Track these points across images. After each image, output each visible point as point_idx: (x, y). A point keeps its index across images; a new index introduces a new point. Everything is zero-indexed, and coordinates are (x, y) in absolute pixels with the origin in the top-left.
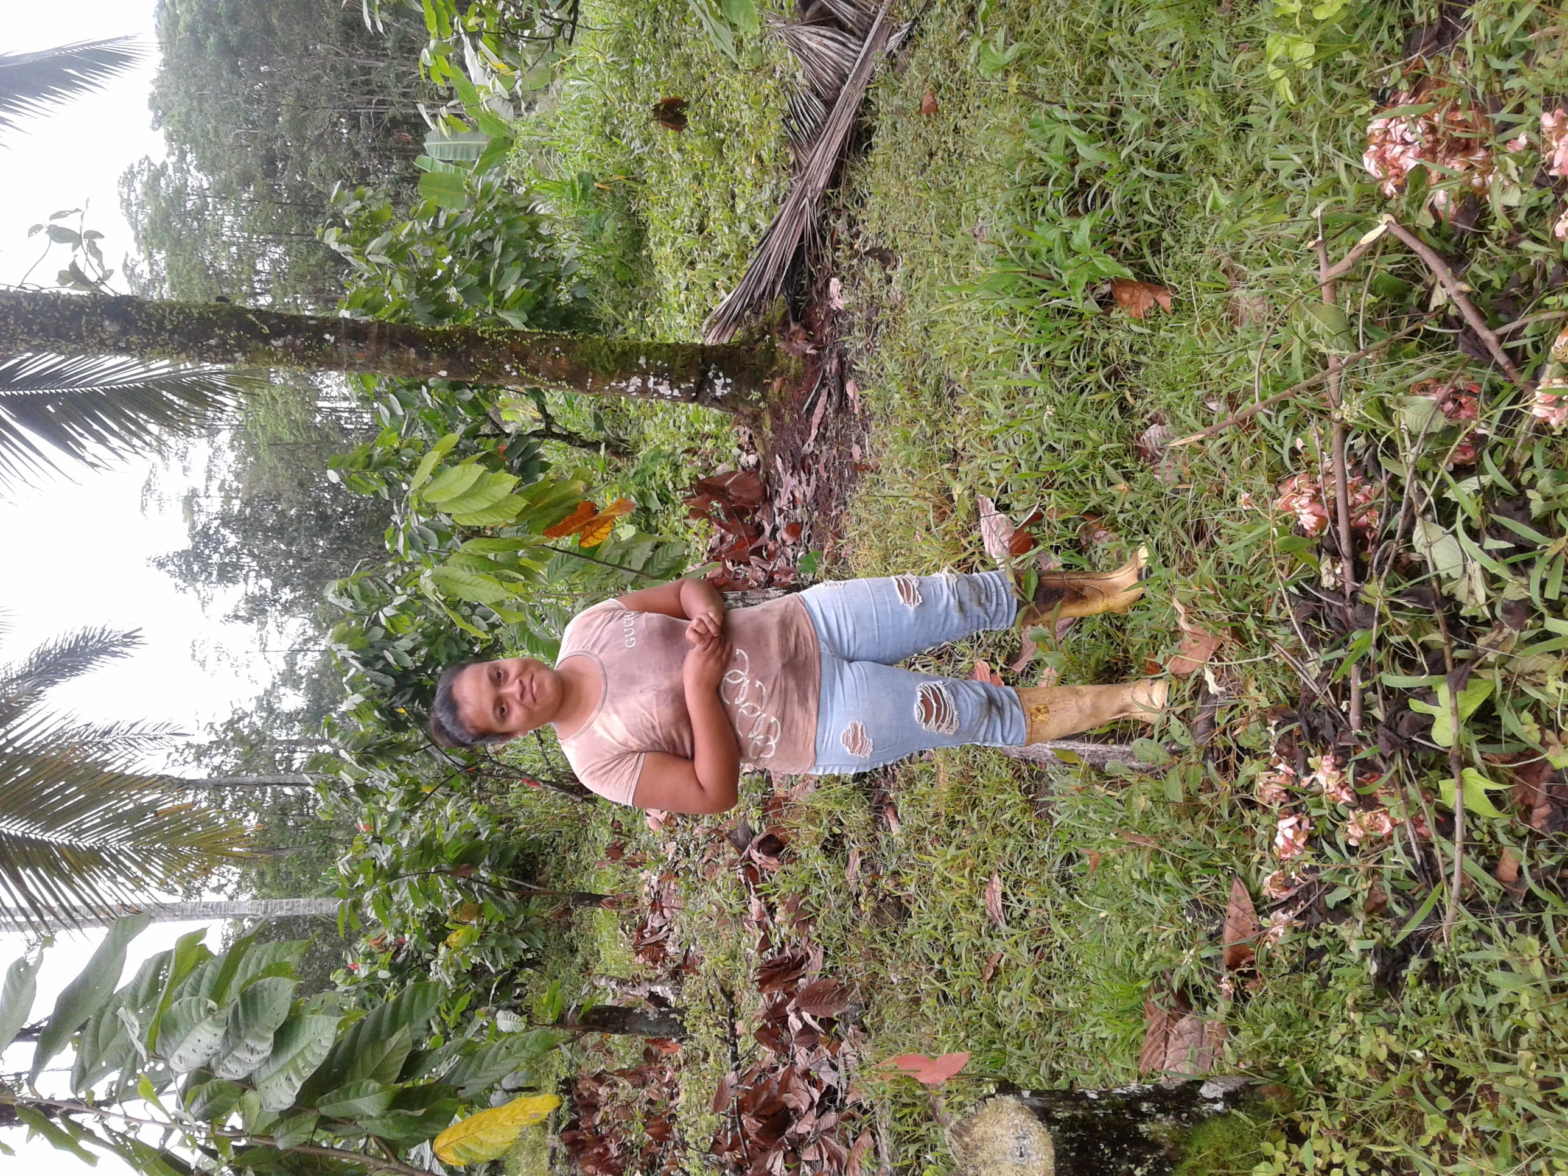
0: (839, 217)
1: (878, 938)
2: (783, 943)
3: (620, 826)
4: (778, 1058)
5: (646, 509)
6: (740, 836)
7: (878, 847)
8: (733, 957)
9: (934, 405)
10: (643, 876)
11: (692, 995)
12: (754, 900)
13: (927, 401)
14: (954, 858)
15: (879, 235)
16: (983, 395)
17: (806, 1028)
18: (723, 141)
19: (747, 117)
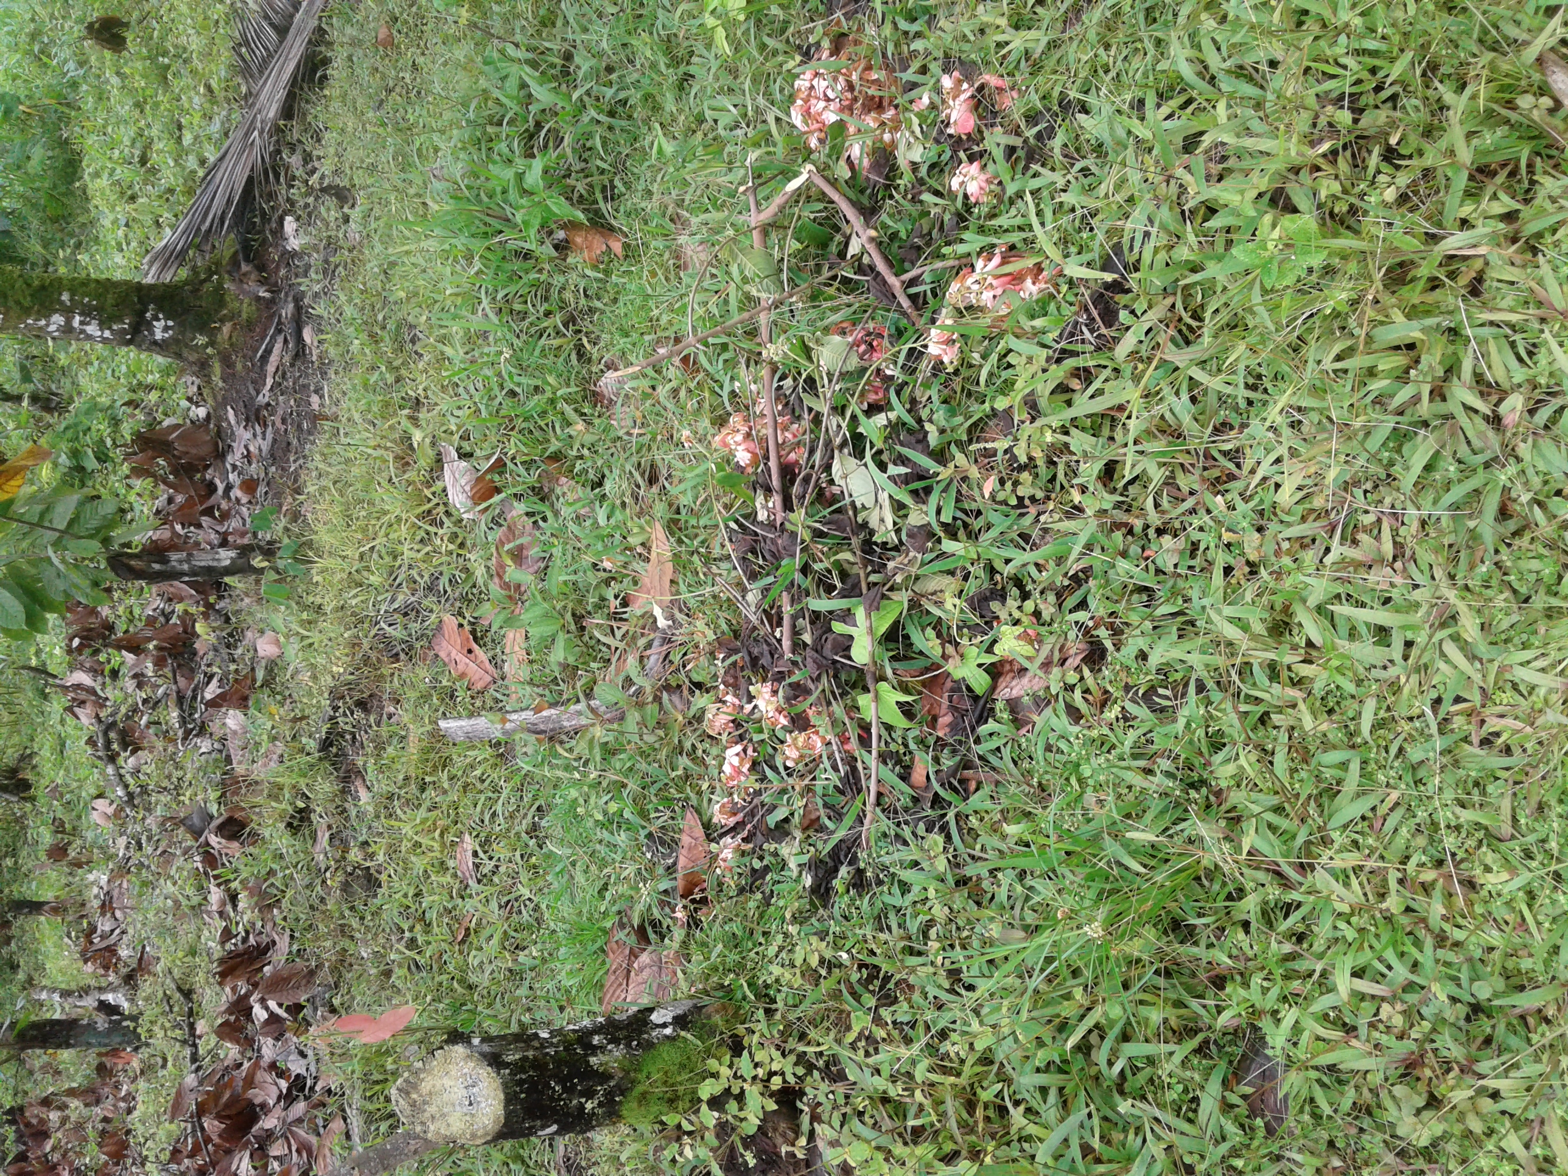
0: (293, 150)
1: (347, 913)
2: (247, 932)
3: (62, 824)
4: (242, 1053)
5: (81, 469)
6: (196, 821)
7: (347, 819)
8: (193, 952)
9: (394, 351)
10: (91, 877)
11: (146, 999)
12: (213, 889)
13: (387, 347)
14: (424, 821)
15: (336, 172)
16: (443, 340)
17: (273, 1018)
18: (168, 67)
19: (195, 43)
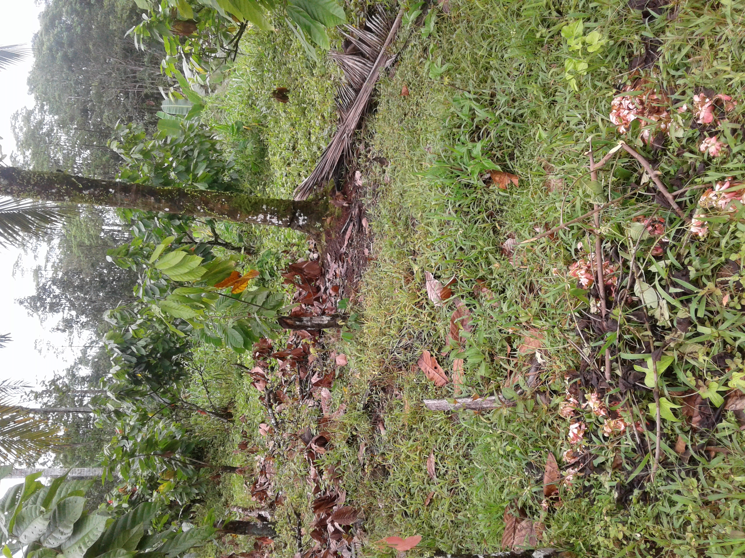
0: (361, 143)
1: (373, 486)
2: (326, 489)
3: (246, 433)
4: (321, 546)
5: (263, 279)
6: (306, 436)
7: (374, 441)
8: (301, 496)
9: (404, 230)
10: (256, 458)
11: (279, 516)
12: (312, 468)
13: (401, 228)
14: (412, 446)
15: (380, 151)
16: (429, 224)
17: (336, 531)
18: (306, 108)
19: (317, 98)
